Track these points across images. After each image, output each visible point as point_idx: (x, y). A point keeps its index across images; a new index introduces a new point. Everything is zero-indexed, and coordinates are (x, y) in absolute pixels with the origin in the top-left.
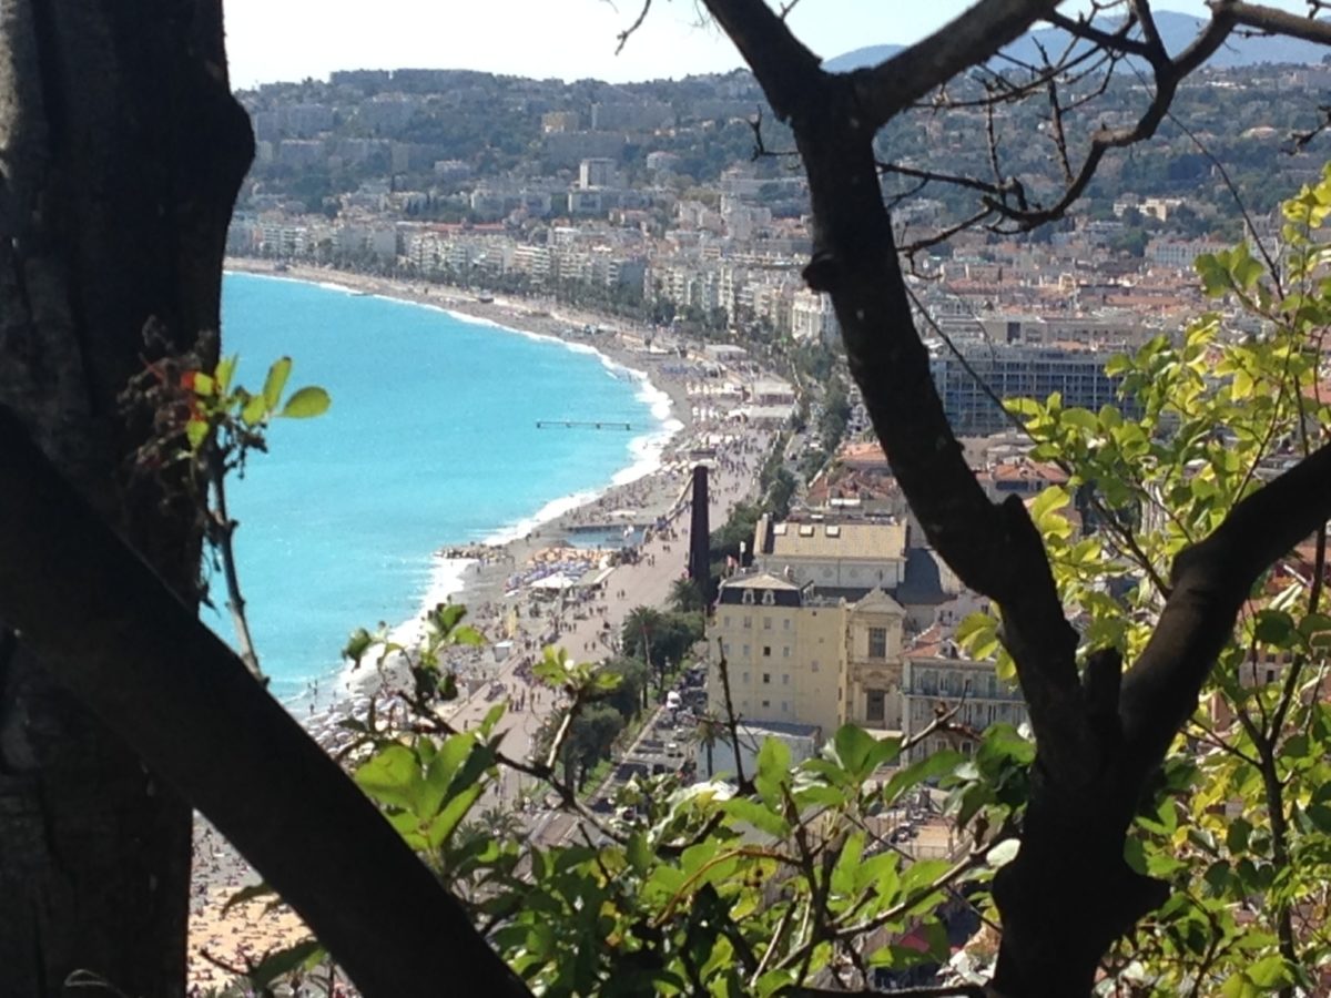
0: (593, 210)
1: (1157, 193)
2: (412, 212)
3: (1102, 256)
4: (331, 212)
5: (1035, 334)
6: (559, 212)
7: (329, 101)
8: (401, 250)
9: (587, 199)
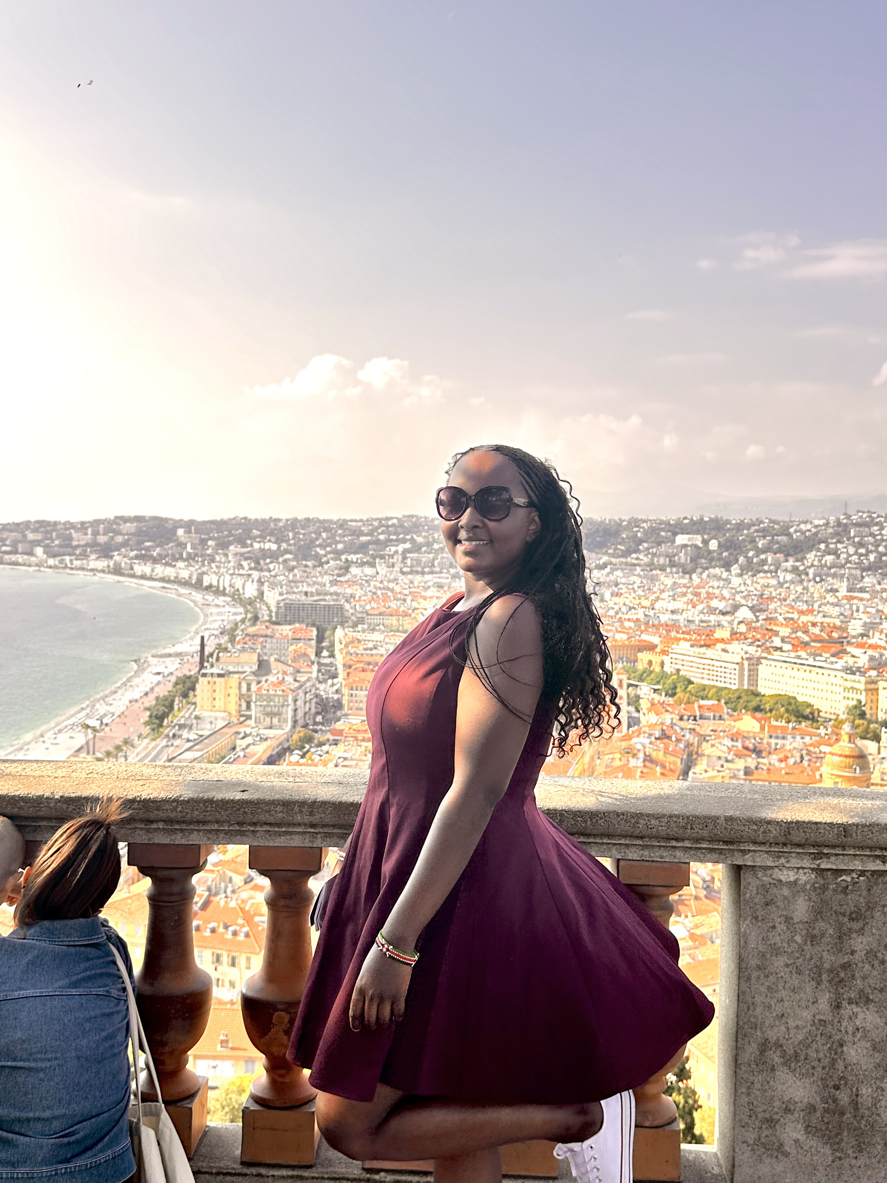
0: (190, 558)
1: (355, 553)
2: (137, 557)
3: (336, 572)
4: (111, 557)
5: (312, 595)
6: (181, 558)
7: (112, 524)
8: (132, 569)
9: (189, 554)
